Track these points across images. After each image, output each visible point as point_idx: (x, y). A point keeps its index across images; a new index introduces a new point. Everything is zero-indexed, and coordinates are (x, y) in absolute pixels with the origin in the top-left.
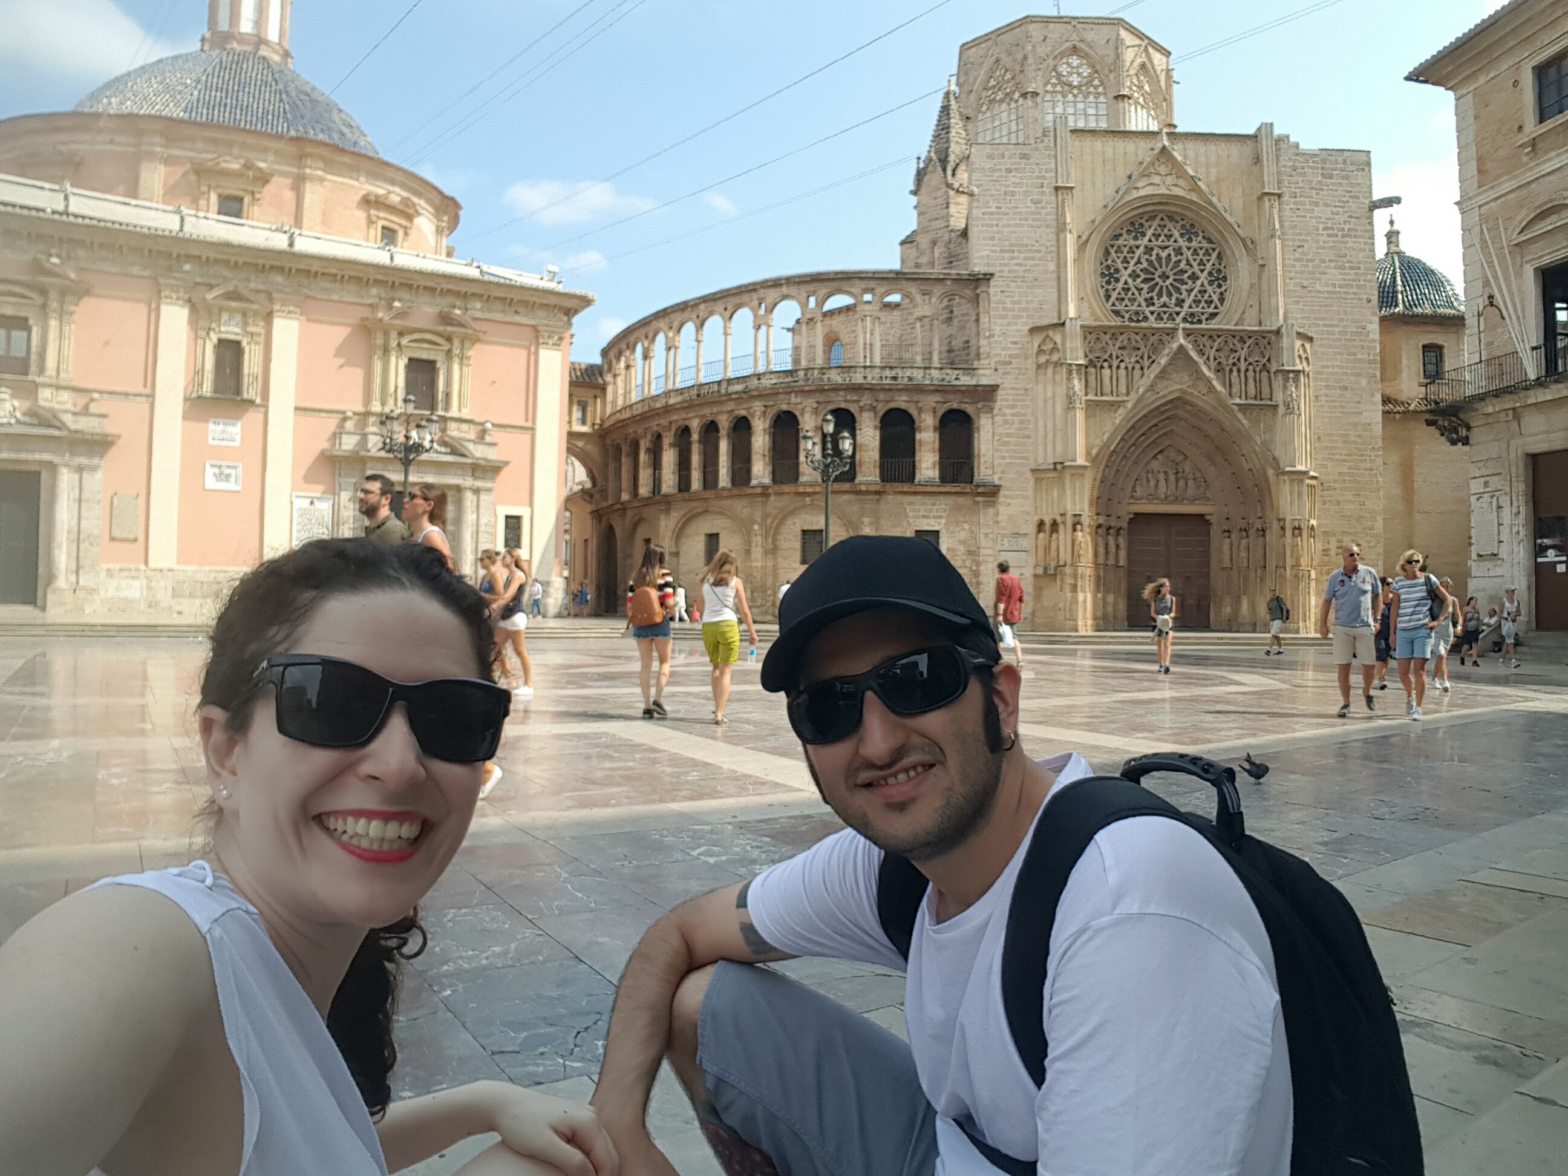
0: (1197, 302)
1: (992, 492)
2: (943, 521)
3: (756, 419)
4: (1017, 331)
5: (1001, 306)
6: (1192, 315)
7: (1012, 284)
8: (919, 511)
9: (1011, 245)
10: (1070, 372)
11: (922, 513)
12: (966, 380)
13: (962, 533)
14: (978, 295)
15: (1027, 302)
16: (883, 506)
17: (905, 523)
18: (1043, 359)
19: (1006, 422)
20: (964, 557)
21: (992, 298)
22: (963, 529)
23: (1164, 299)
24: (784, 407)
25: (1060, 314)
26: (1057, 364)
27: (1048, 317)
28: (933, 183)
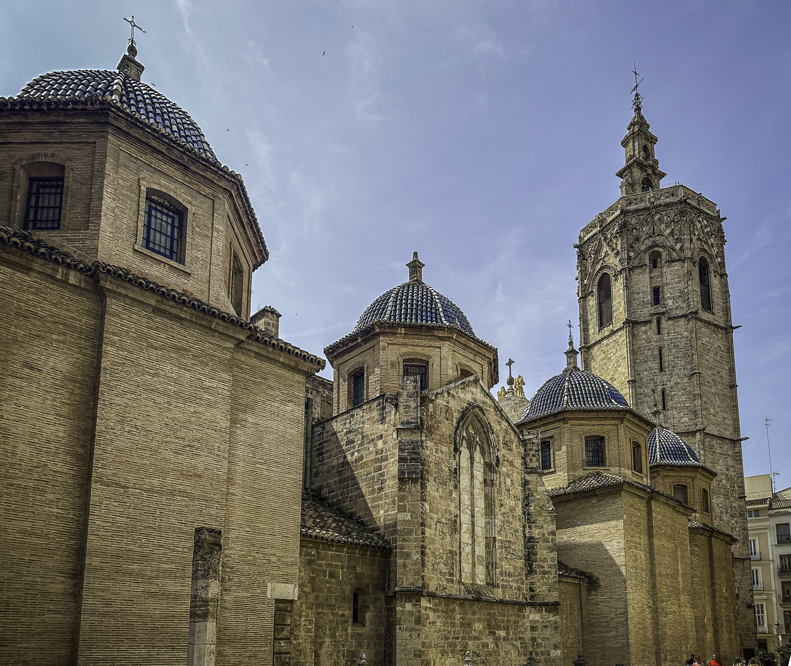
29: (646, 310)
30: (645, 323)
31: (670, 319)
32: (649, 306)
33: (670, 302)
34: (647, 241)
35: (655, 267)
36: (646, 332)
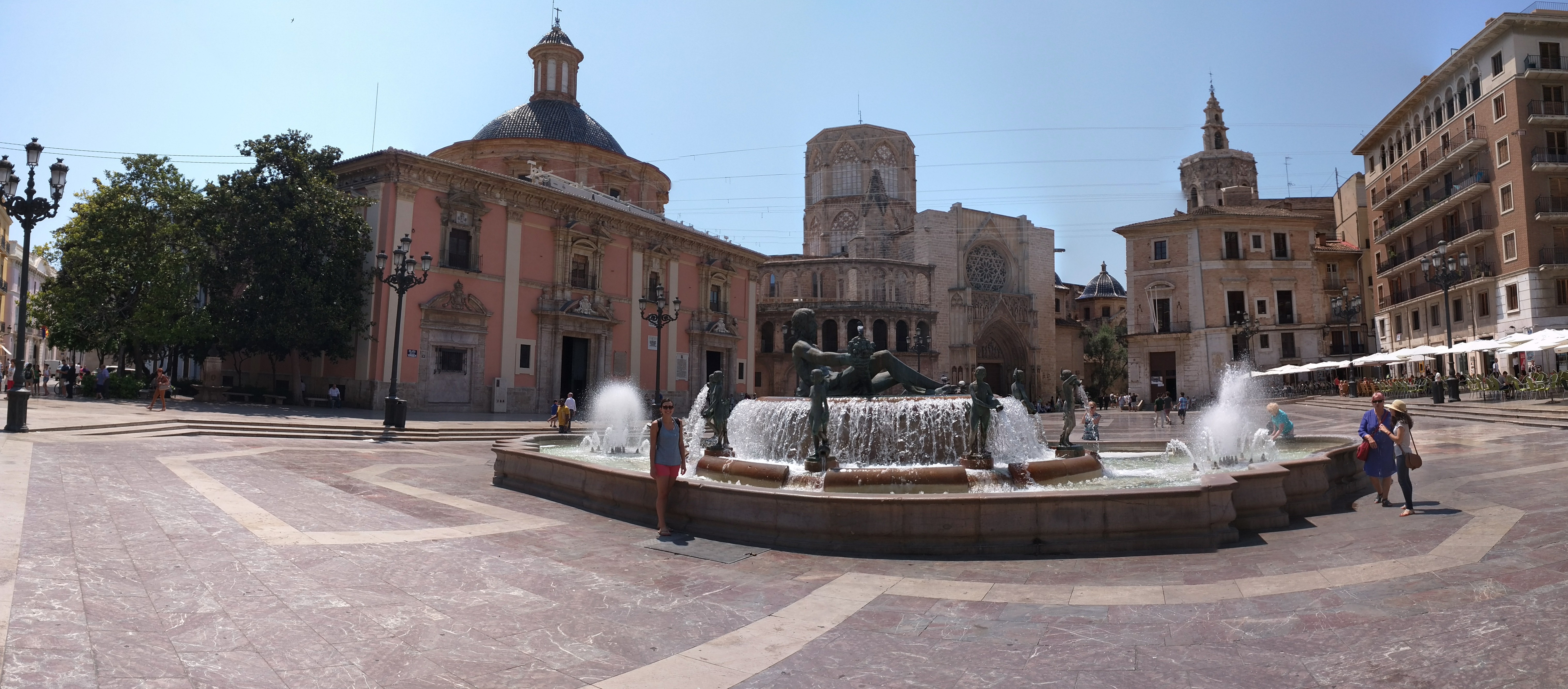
0: (997, 281)
1: (935, 356)
3: (841, 322)
4: (944, 290)
5: (939, 279)
6: (995, 286)
7: (943, 271)
9: (942, 254)
10: (968, 310)
12: (926, 309)
14: (930, 275)
15: (948, 278)
18: (954, 302)
19: (940, 327)
21: (936, 276)
23: (986, 279)
24: (855, 317)
25: (958, 284)
26: (961, 305)
27: (955, 285)
28: (875, 213)
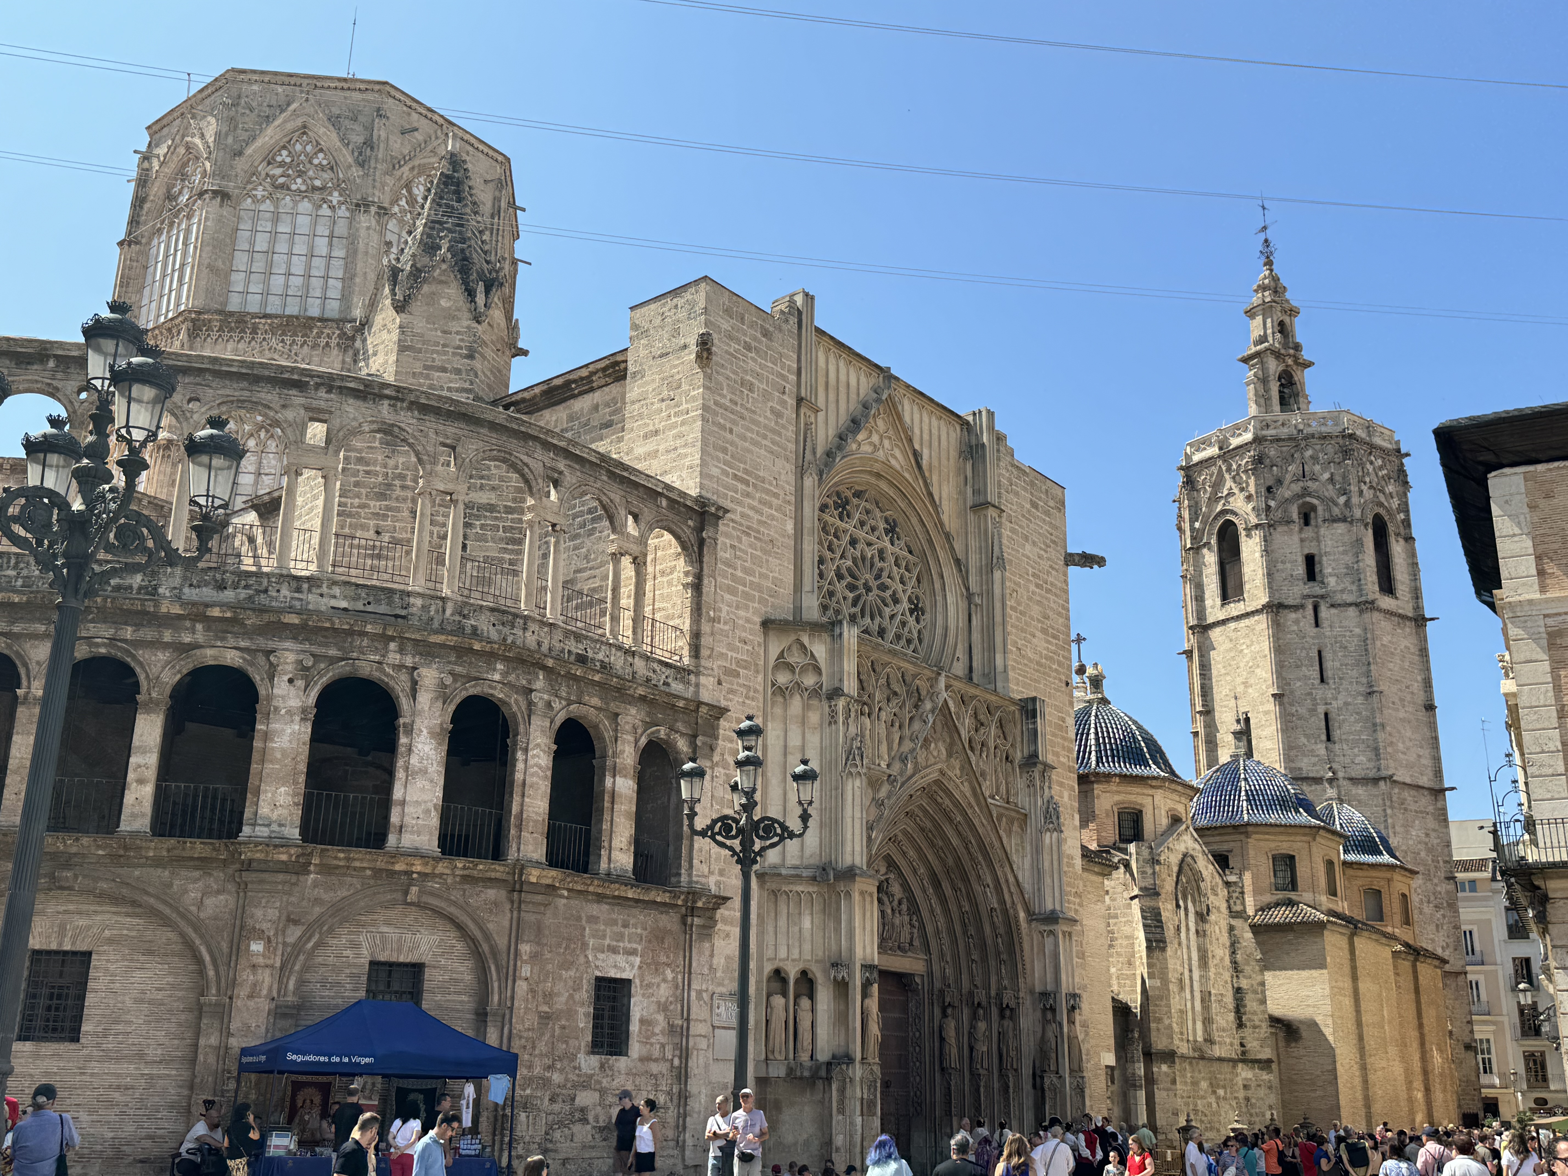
0: (898, 637)
2: (637, 960)
3: (276, 681)
4: (748, 621)
5: (730, 571)
7: (744, 538)
8: (604, 937)
9: (746, 471)
10: (847, 716)
11: (607, 942)
12: (677, 689)
13: (663, 985)
14: (704, 539)
15: (761, 575)
16: (549, 920)
17: (582, 959)
20: (663, 1040)
21: (721, 554)
22: (665, 980)
23: (868, 620)
25: (798, 609)
26: (815, 692)
27: (783, 608)
28: (444, 303)
29: (1296, 589)
30: (1296, 608)
31: (1332, 606)
32: (1301, 583)
33: (1332, 581)
34: (1293, 485)
35: (1307, 523)
36: (1297, 622)
